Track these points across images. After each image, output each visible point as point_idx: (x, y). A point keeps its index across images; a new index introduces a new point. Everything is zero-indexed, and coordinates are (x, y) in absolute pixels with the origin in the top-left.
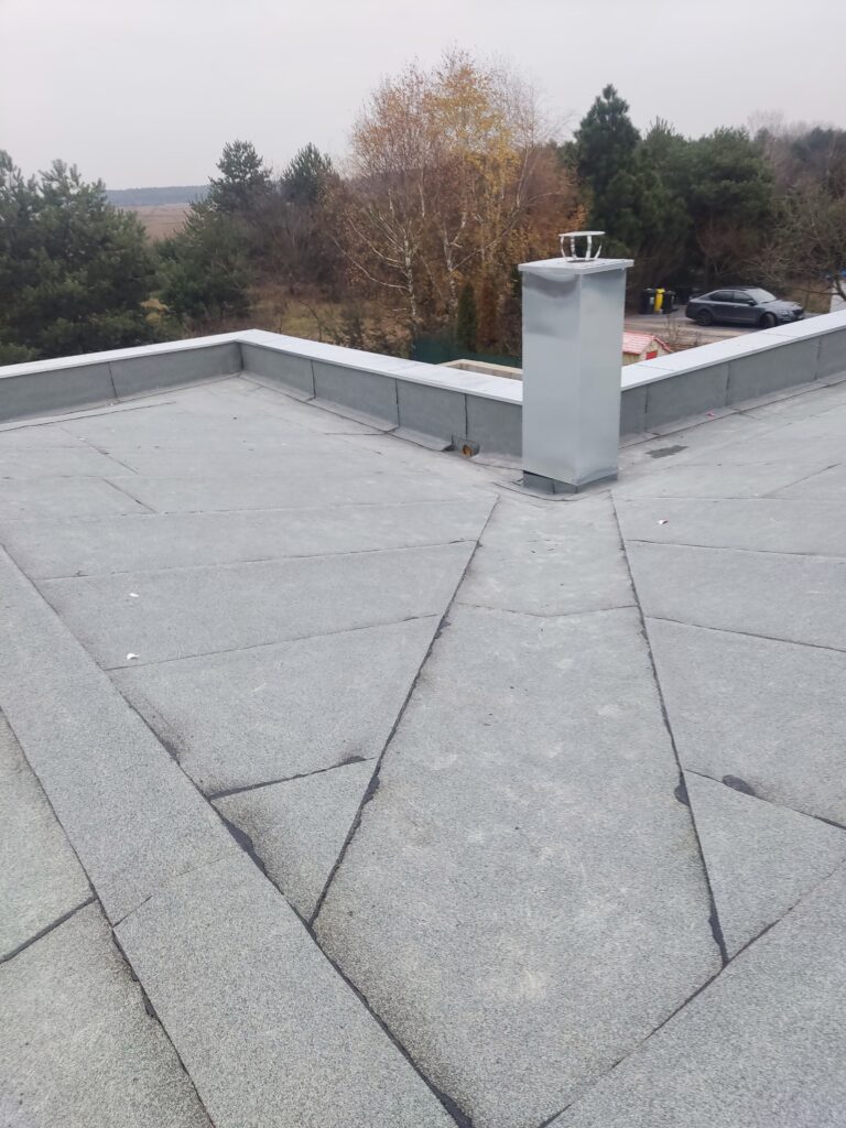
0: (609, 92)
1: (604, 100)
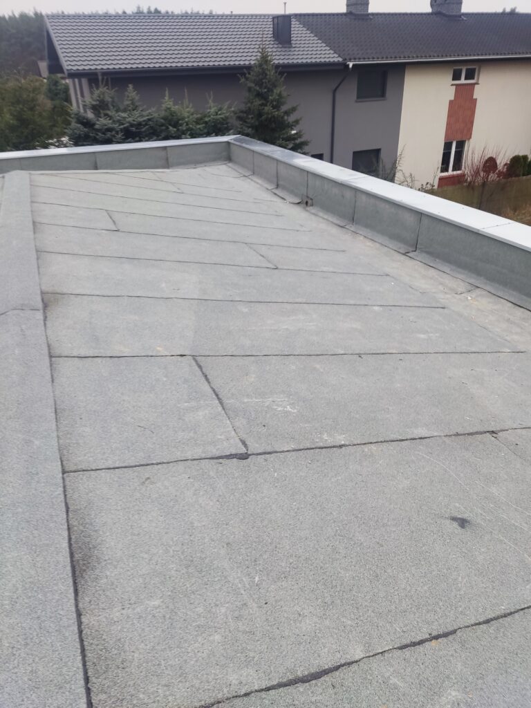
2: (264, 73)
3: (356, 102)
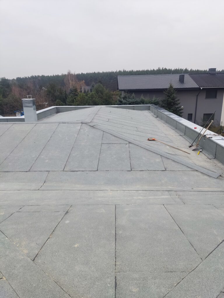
2: (170, 91)
3: (205, 99)
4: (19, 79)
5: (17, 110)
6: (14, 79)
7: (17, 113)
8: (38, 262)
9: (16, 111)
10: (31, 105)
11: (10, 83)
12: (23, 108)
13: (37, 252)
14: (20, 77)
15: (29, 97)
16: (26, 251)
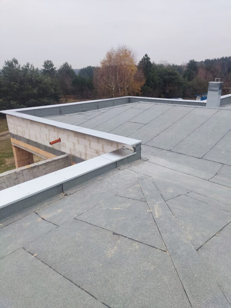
0: (146, 55)
1: (145, 57)
4: (207, 61)
5: (199, 93)
6: (202, 62)
7: (198, 97)
8: (202, 255)
9: (197, 94)
10: (217, 88)
11: (197, 66)
12: (208, 91)
13: (201, 243)
14: (209, 59)
15: (217, 81)
16: (190, 238)
